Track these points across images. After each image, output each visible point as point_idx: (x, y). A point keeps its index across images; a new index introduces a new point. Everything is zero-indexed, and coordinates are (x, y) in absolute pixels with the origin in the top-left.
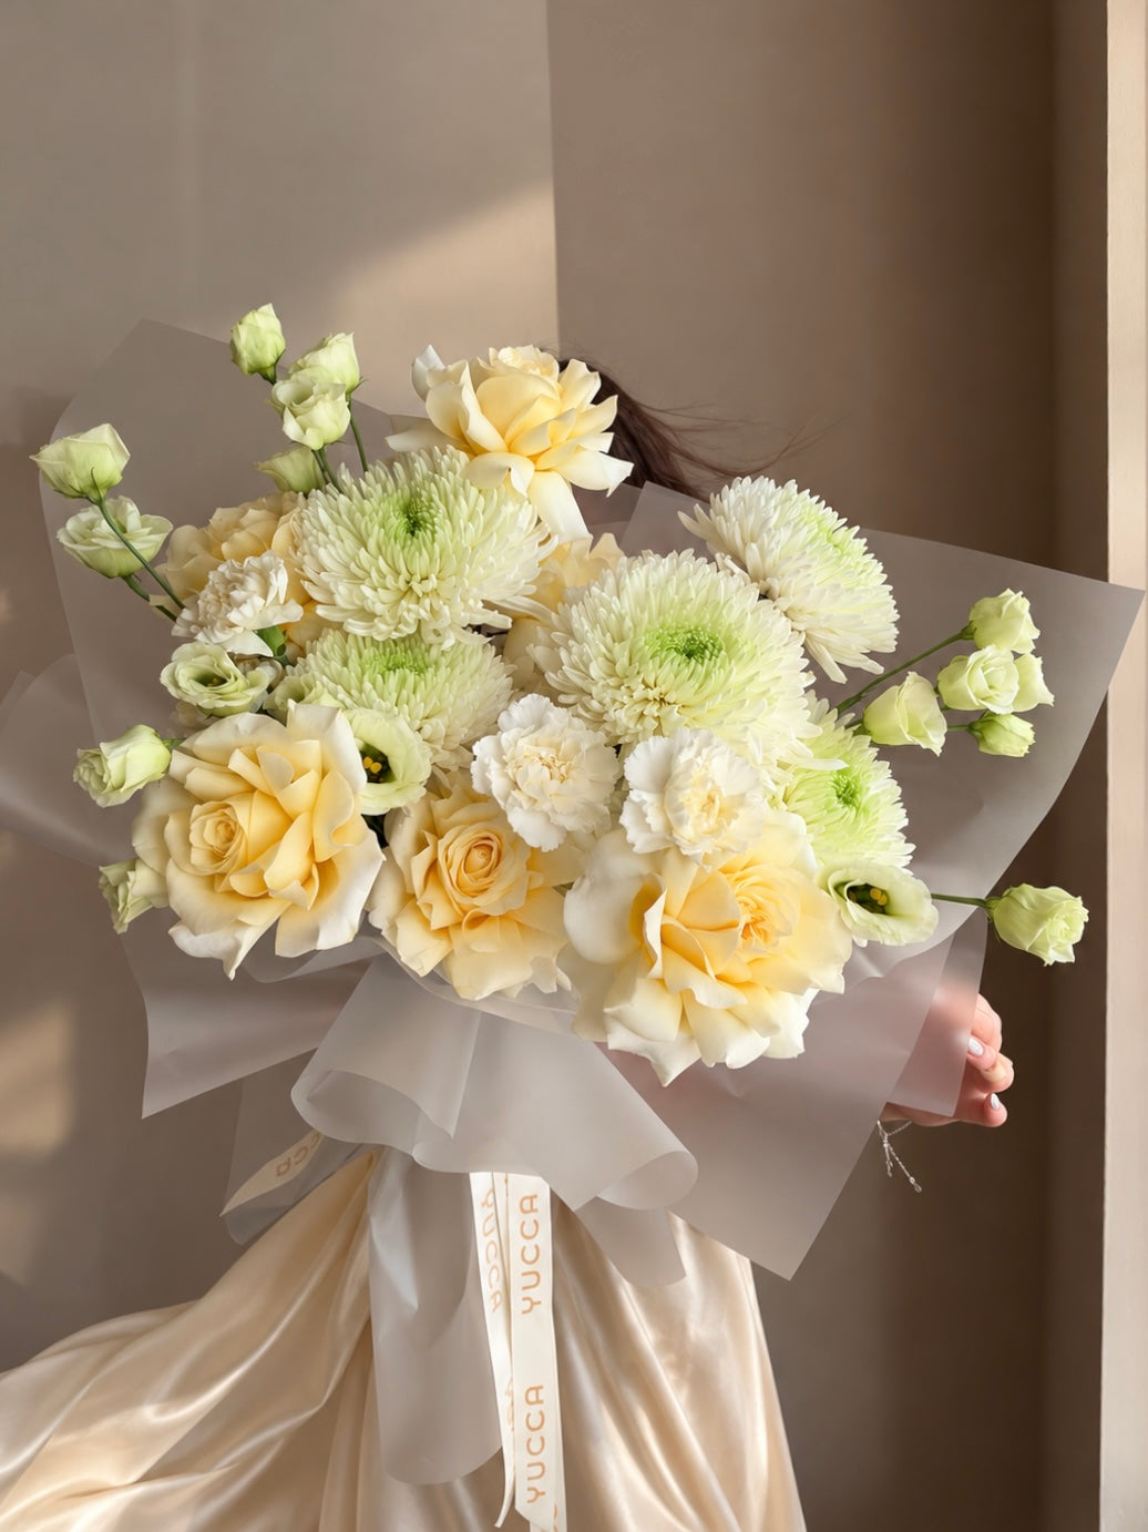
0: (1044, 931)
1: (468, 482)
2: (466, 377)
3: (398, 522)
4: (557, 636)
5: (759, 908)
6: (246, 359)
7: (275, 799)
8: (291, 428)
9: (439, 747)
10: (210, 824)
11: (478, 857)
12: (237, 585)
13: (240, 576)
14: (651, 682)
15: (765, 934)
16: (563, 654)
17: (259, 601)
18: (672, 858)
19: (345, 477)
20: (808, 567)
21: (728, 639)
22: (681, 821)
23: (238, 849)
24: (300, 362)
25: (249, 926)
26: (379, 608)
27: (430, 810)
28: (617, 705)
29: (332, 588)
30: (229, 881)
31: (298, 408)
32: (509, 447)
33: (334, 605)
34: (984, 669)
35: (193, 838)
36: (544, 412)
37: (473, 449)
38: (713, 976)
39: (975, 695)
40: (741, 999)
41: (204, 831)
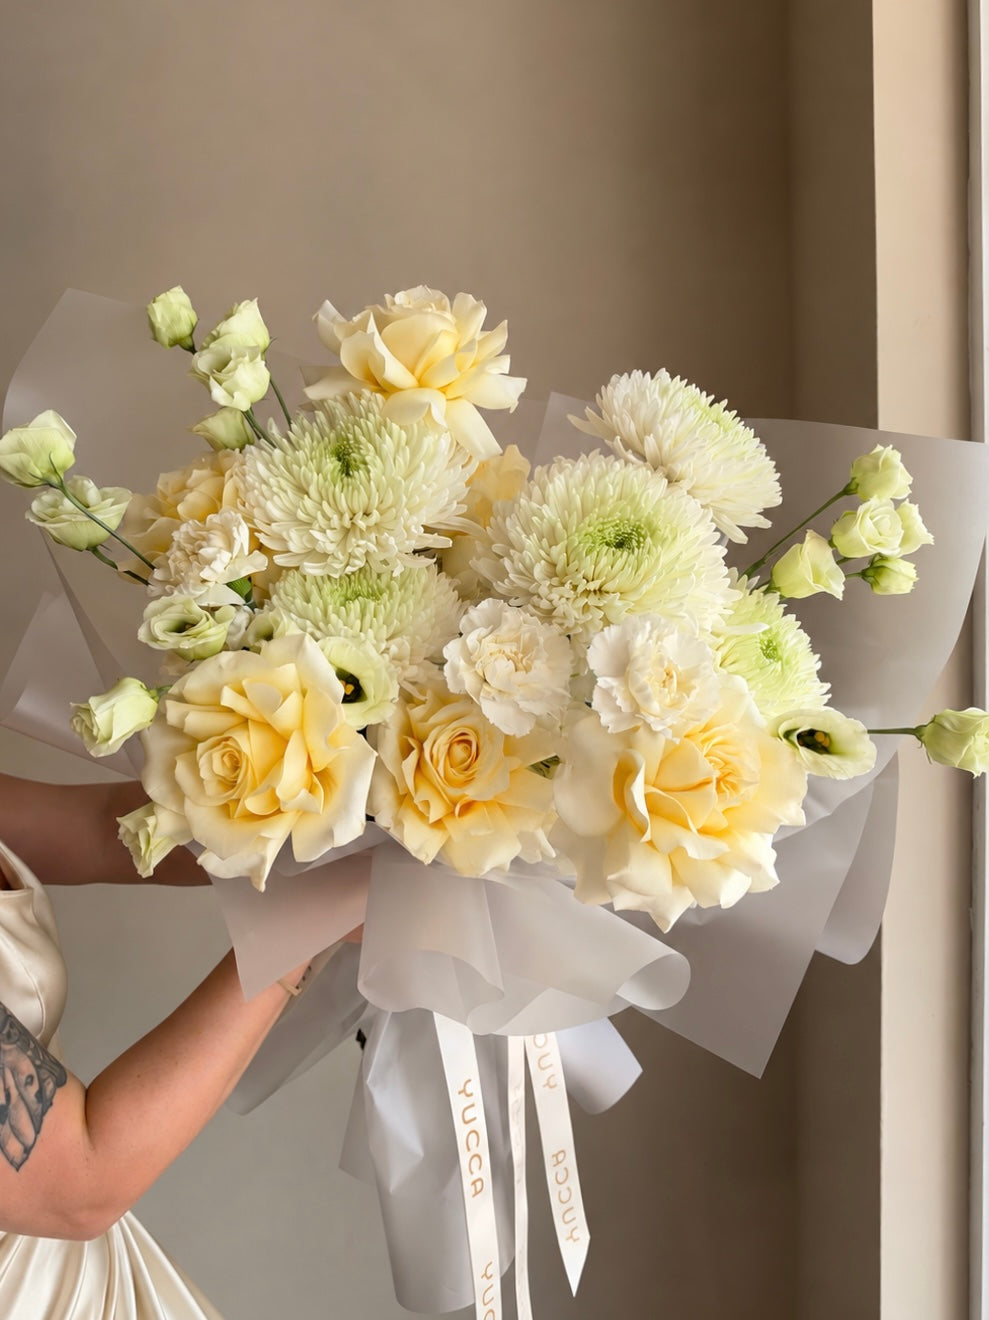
0: (969, 748)
1: (388, 420)
2: (372, 326)
3: (332, 465)
4: (497, 548)
5: (726, 763)
6: (165, 335)
7: (269, 725)
8: (218, 394)
9: (407, 663)
10: (216, 755)
11: (459, 751)
12: (204, 543)
13: (204, 533)
14: (590, 577)
15: (734, 787)
16: (507, 563)
17: (226, 556)
18: (642, 733)
19: (274, 431)
20: (701, 447)
21: (649, 524)
22: (647, 699)
23: (246, 775)
24: (214, 333)
25: (269, 839)
26: (330, 548)
27: (407, 716)
28: (563, 600)
29: (285, 535)
30: (244, 805)
31: (219, 376)
32: (419, 381)
33: (288, 551)
34: (871, 518)
35: (204, 773)
36: (445, 346)
37: (385, 389)
38: (696, 832)
39: (868, 542)
40: (722, 846)
41: (212, 764)
